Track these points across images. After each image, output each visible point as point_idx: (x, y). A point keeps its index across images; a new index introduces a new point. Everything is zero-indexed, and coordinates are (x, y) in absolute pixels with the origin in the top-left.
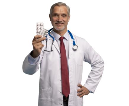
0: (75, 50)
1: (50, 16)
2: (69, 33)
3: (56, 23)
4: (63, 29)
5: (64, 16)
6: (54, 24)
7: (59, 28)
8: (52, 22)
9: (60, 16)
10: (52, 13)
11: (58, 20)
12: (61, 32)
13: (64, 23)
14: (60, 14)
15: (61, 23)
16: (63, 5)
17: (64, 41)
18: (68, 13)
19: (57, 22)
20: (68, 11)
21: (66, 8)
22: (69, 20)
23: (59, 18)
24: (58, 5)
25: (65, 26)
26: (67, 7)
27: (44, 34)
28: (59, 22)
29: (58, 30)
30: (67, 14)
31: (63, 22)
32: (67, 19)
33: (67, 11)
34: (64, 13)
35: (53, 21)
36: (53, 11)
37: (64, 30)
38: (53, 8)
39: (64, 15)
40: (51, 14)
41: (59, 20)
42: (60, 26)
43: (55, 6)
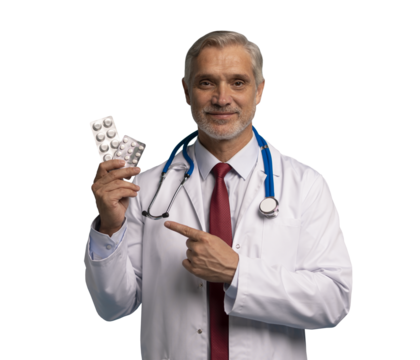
0: (264, 216)
1: (187, 84)
2: (260, 150)
3: (207, 114)
4: (235, 133)
5: (237, 84)
6: (203, 115)
7: (221, 128)
8: (194, 109)
9: (224, 84)
10: (192, 74)
11: (215, 100)
12: (225, 146)
13: (237, 113)
14: (223, 77)
15: (228, 109)
16: (234, 42)
17: (229, 179)
18: (254, 73)
19: (211, 109)
20: (254, 62)
21: (246, 52)
22: (258, 100)
23: (219, 92)
24: (214, 44)
25: (243, 122)
26: (251, 47)
27: (132, 157)
28: (217, 106)
29: (218, 137)
30: (249, 75)
31: (234, 106)
32: (253, 96)
33: (250, 63)
34: (236, 70)
35: (197, 106)
36: (196, 66)
37: (239, 136)
38: (196, 55)
39: (238, 81)
40: (191, 78)
41: (218, 98)
42: (225, 122)
43: (203, 47)
